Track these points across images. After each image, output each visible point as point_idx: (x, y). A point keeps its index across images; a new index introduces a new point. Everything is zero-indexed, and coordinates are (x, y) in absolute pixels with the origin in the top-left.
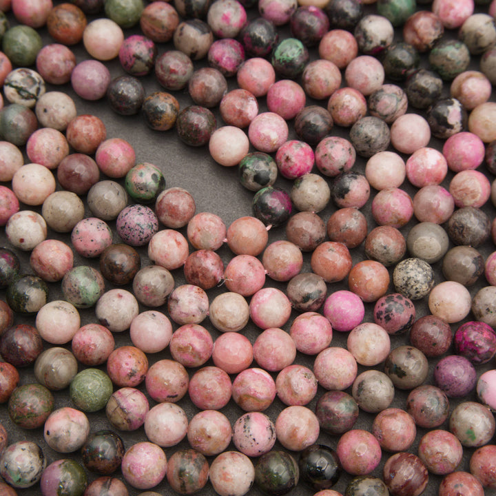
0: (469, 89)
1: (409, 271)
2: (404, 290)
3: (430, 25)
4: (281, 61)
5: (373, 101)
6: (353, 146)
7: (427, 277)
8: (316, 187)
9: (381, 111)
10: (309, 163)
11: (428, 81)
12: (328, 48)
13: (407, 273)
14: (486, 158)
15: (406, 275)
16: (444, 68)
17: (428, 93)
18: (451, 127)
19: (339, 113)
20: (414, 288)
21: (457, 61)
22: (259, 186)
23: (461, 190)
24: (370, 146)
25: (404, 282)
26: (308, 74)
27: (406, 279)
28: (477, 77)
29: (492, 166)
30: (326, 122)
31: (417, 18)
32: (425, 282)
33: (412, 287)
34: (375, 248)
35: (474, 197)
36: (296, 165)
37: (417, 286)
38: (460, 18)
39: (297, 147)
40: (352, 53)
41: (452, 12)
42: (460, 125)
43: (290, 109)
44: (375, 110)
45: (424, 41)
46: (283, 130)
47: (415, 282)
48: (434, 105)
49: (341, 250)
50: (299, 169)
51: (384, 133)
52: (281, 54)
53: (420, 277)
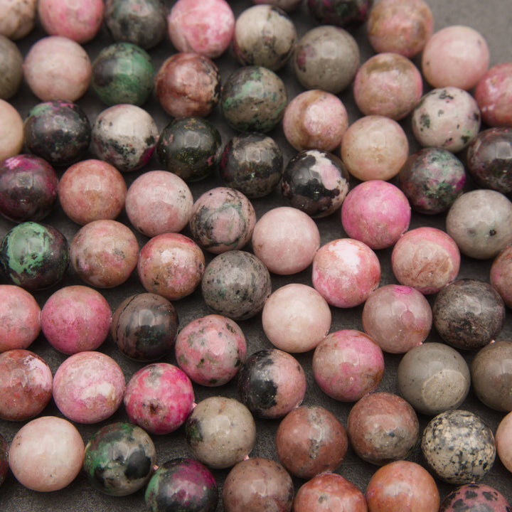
0: (318, 123)
1: (451, 444)
2: (464, 477)
3: (193, 71)
4: (29, 271)
5: (202, 233)
6: (226, 316)
7: (481, 434)
8: (224, 418)
9: (225, 240)
10: (187, 389)
11: (256, 152)
12: (80, 202)
13: (451, 449)
14: (411, 201)
15: (452, 454)
16: (259, 118)
17: (268, 167)
18: (336, 192)
19: (170, 285)
20: (477, 463)
21: (270, 96)
22: (142, 481)
23: (421, 272)
24: (251, 301)
25: (457, 465)
26: (82, 261)
27: (456, 459)
28: (314, 100)
29: (429, 207)
30: (163, 312)
31: (170, 73)
32: (484, 443)
33: (473, 464)
34: (378, 446)
35: (444, 269)
36: (172, 407)
37: (480, 458)
38: (225, 34)
39: (153, 382)
40: (120, 185)
41: (210, 34)
42: (344, 181)
43: (97, 330)
44: (215, 244)
45: (204, 99)
46: (111, 370)
47: (473, 454)
48: (288, 178)
49: (336, 488)
50: (180, 411)
51: (255, 268)
52: (22, 260)
53: (474, 442)
